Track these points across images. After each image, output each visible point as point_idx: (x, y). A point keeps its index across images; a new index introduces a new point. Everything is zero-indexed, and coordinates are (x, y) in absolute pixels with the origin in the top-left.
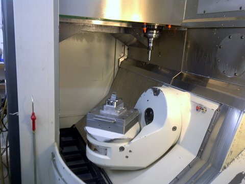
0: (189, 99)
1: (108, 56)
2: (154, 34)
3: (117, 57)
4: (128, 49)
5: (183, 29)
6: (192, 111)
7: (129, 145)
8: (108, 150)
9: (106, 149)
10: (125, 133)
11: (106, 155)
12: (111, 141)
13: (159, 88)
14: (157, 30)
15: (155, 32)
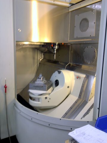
0: (74, 74)
1: (34, 58)
2: (56, 47)
3: (38, 59)
4: (44, 54)
5: (69, 45)
6: (75, 79)
7: (49, 96)
8: (40, 99)
9: (39, 99)
10: (47, 90)
11: (39, 101)
12: (41, 95)
13: (60, 70)
14: (57, 45)
15: (56, 46)
